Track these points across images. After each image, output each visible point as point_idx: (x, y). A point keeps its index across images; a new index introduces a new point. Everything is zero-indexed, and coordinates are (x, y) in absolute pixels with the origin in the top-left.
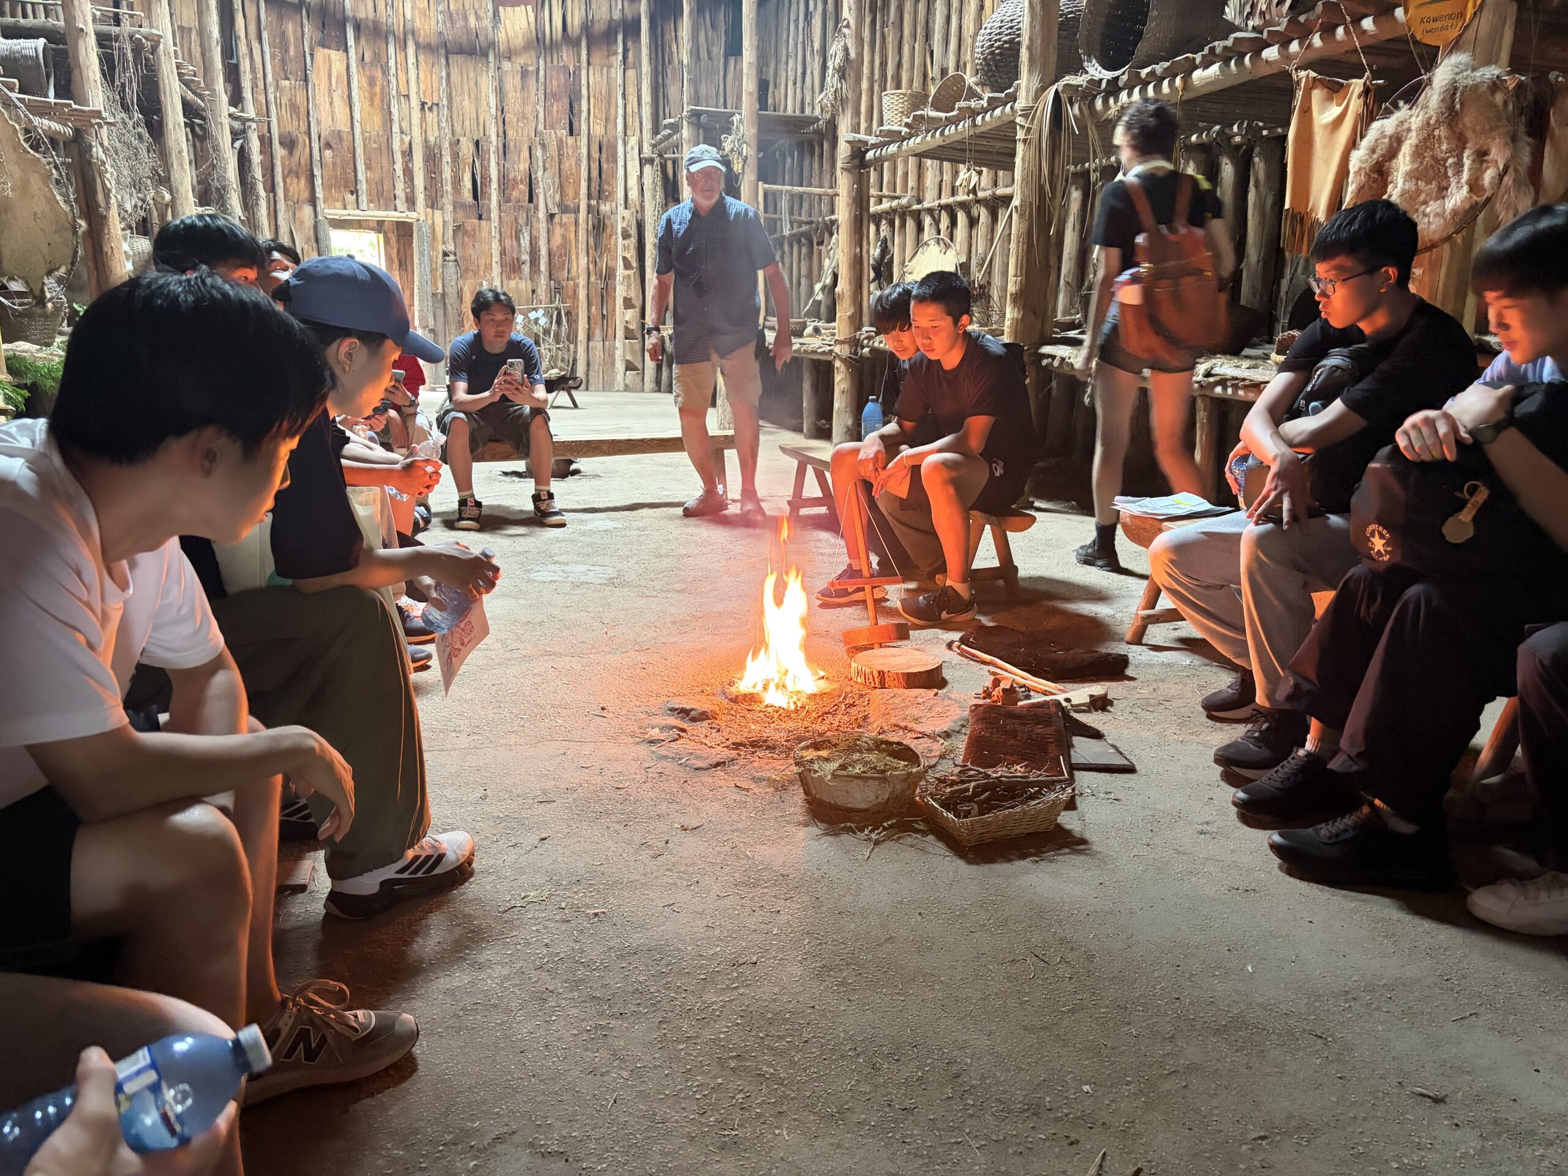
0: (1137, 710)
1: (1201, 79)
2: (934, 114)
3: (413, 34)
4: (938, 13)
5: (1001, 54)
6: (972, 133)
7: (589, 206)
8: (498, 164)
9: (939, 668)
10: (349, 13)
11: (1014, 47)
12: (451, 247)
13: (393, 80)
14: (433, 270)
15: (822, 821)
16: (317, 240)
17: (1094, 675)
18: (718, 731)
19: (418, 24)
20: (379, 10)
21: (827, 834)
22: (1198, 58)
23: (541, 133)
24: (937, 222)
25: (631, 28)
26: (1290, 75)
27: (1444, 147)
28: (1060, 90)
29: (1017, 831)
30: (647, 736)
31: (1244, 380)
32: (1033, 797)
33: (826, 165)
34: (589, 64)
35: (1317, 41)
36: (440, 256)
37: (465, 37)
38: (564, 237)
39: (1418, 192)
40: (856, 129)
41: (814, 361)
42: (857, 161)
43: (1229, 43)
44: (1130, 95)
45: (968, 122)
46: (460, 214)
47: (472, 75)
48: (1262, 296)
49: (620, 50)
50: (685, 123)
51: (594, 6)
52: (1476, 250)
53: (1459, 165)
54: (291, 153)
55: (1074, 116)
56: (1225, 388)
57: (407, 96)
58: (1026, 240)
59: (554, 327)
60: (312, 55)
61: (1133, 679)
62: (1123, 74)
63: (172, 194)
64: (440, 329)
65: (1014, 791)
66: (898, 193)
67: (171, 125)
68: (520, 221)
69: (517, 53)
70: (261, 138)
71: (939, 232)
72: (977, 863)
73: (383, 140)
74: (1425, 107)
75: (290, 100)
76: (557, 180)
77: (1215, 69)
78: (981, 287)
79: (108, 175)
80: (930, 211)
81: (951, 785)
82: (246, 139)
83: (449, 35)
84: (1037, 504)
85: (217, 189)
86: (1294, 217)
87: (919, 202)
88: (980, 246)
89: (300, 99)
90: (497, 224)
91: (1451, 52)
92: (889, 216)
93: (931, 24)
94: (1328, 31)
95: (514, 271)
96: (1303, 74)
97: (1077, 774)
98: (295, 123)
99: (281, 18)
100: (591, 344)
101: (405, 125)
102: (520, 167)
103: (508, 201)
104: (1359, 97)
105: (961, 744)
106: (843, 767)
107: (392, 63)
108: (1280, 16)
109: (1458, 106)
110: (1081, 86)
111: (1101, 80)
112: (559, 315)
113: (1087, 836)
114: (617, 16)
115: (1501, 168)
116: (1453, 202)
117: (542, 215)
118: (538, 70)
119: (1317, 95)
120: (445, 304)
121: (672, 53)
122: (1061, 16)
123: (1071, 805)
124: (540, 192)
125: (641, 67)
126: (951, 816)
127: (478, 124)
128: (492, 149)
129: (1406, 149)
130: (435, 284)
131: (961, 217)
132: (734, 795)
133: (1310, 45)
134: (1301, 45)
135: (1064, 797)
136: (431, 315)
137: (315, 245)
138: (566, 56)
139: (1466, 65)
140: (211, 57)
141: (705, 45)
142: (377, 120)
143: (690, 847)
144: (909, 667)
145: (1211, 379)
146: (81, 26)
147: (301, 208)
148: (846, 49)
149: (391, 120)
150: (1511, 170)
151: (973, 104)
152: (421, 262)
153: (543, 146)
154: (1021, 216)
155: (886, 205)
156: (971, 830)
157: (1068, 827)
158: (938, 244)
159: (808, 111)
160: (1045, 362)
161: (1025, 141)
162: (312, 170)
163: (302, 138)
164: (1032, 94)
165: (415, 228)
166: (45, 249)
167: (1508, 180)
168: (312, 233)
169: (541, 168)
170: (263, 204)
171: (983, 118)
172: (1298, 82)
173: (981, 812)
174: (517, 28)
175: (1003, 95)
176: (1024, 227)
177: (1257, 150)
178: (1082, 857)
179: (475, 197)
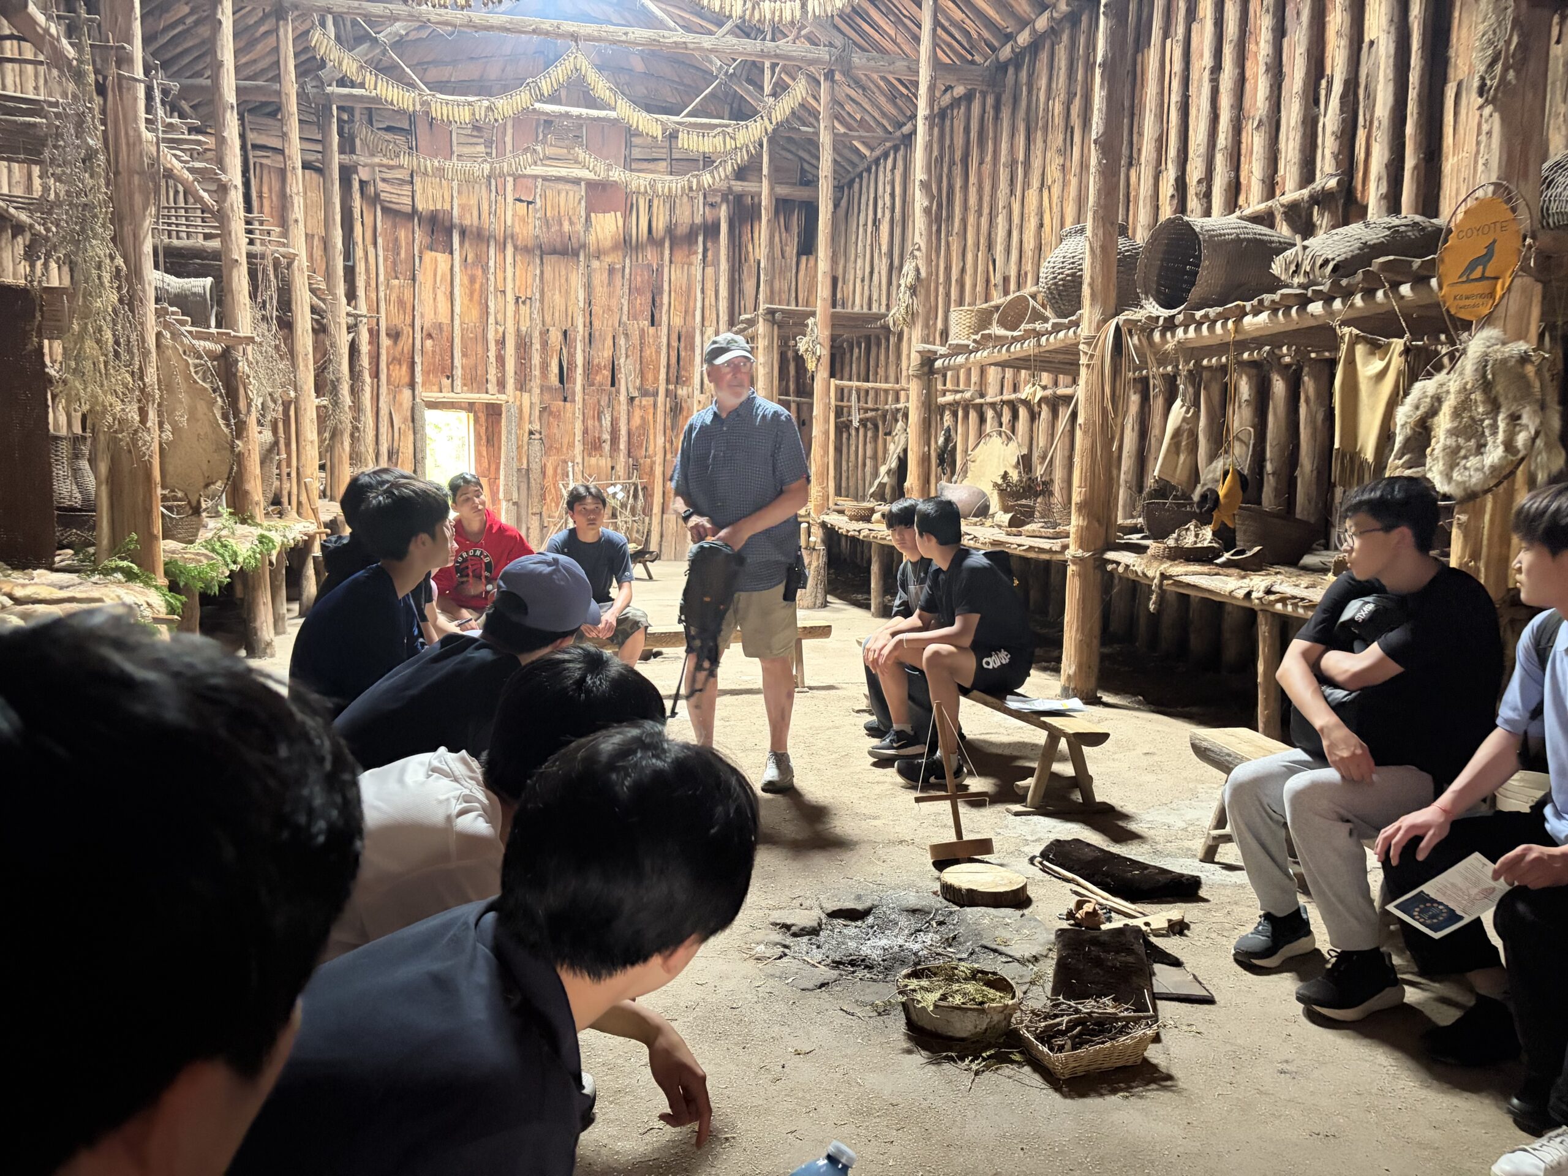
0: (1214, 935)
1: (1251, 324)
2: (1002, 332)
3: (512, 238)
4: (1000, 227)
5: (1063, 285)
6: (1036, 351)
7: (667, 390)
8: (584, 351)
9: (1024, 888)
10: (456, 221)
11: (1075, 281)
12: (536, 427)
13: (492, 278)
14: (519, 447)
15: (924, 1049)
16: (413, 420)
17: (1171, 896)
18: (818, 947)
19: (517, 229)
20: (482, 218)
21: (930, 1063)
22: (1248, 306)
23: (625, 324)
24: (999, 415)
25: (711, 230)
26: (1334, 330)
27: (1481, 409)
28: (1121, 323)
29: (1106, 1066)
30: (753, 953)
31: (1303, 599)
32: (1122, 1031)
33: (892, 357)
34: (671, 262)
35: (1358, 300)
36: (526, 434)
37: (559, 240)
38: (643, 418)
39: (1459, 448)
40: (926, 340)
41: (883, 546)
42: (926, 369)
43: (1276, 297)
44: (1186, 332)
45: (1033, 341)
46: (547, 396)
47: (563, 273)
48: (1317, 504)
49: (700, 250)
50: (761, 320)
51: (677, 212)
52: (1516, 507)
53: (1494, 427)
54: (395, 342)
55: (1134, 345)
56: (1285, 605)
57: (504, 292)
58: (1089, 455)
59: (631, 500)
60: (421, 258)
61: (1206, 901)
62: (1178, 313)
63: (296, 390)
64: (523, 502)
65: (1102, 1027)
66: (962, 387)
67: (299, 332)
68: (602, 403)
69: (606, 253)
70: (370, 331)
71: (1001, 425)
72: (1072, 1098)
73: (479, 330)
74: (1461, 374)
75: (399, 297)
76: (638, 367)
77: (1264, 316)
78: (1044, 483)
79: (251, 387)
80: (993, 405)
81: (1045, 1019)
82: (357, 333)
83: (545, 239)
84: (1106, 698)
85: (332, 381)
86: (1344, 456)
87: (982, 396)
88: (1041, 441)
89: (407, 295)
90: (580, 406)
91: (1483, 327)
92: (953, 407)
93: (993, 235)
94: (1369, 294)
95: (596, 449)
96: (1346, 330)
97: (1160, 1004)
98: (402, 317)
99: (395, 226)
100: (665, 516)
101: (500, 317)
102: (603, 355)
103: (593, 385)
104: (1400, 355)
105: (1048, 968)
106: (944, 997)
107: (491, 263)
108: (1324, 277)
109: (1490, 377)
110: (1140, 321)
111: (1158, 317)
112: (636, 490)
113: (1174, 1072)
114: (698, 220)
115: (1533, 432)
116: (1490, 459)
117: (623, 398)
118: (624, 267)
119: (1360, 350)
120: (529, 478)
121: (747, 252)
122: (1119, 253)
123: (1157, 1039)
124: (621, 377)
125: (719, 265)
126: (1046, 1050)
127: (567, 315)
128: (579, 338)
129: (1446, 409)
130: (520, 460)
131: (1023, 412)
132: (840, 1018)
133: (1352, 305)
134: (1344, 303)
135: (1150, 1032)
136: (515, 489)
137: (411, 425)
138: (650, 255)
139: (1497, 339)
140: (334, 266)
141: (779, 246)
142: (475, 313)
143: (805, 1072)
144: (997, 886)
145: (1272, 597)
146: (236, 257)
147: (401, 391)
148: (918, 270)
149: (488, 313)
150: (1542, 435)
151: (1038, 326)
152: (508, 440)
153: (626, 335)
154: (1085, 433)
155: (949, 398)
156: (1065, 1065)
157: (1154, 1061)
158: (1000, 435)
159: (875, 309)
160: (1110, 567)
161: (1088, 366)
162: (413, 358)
163: (407, 330)
164: (1094, 325)
165: (504, 409)
166: (205, 467)
167: (1539, 442)
168: (409, 414)
169: (624, 355)
170: (368, 389)
171: (1048, 339)
172: (1342, 338)
173: (1074, 1048)
174: (607, 232)
175: (1066, 321)
176: (1088, 443)
177: (1306, 370)
178: (1170, 1094)
179: (561, 381)
